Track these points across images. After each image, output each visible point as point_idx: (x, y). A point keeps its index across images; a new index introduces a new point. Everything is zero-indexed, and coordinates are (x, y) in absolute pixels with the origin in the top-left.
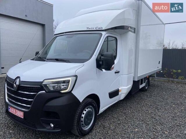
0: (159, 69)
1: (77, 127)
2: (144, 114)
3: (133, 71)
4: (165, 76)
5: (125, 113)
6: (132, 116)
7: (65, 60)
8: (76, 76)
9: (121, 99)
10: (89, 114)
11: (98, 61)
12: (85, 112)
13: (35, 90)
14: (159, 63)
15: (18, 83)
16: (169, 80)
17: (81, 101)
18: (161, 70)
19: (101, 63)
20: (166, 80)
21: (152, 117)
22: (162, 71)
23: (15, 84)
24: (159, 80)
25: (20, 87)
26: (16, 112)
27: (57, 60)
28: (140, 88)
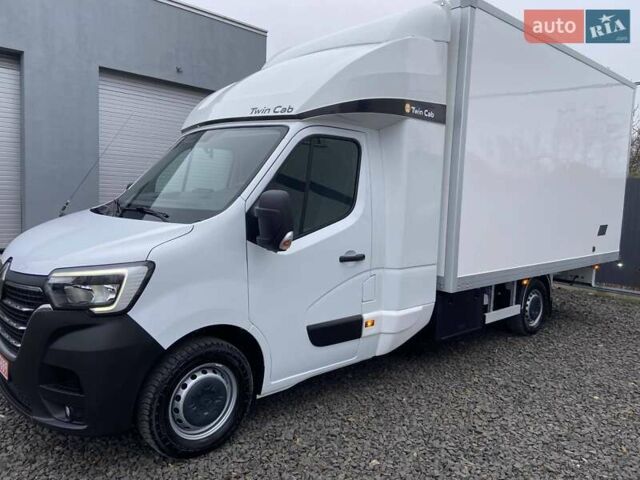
0: (595, 254)
1: (151, 425)
7: (157, 212)
8: (151, 266)
9: (378, 354)
10: (207, 391)
12: (191, 383)
13: (30, 299)
14: (602, 233)
15: (4, 276)
17: (165, 344)
18: (616, 258)
22: (620, 265)
25: (6, 289)
27: (143, 212)
28: (488, 321)
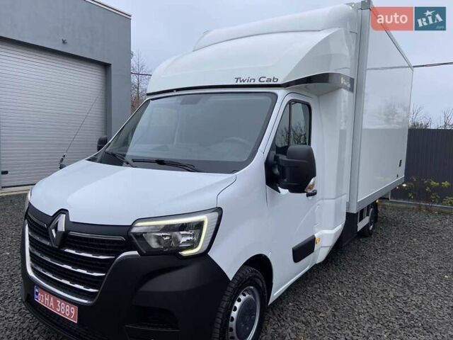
2: (377, 301)
3: (346, 189)
4: (410, 195)
5: (329, 299)
6: (348, 308)
7: (184, 163)
8: (219, 210)
9: (318, 262)
10: (248, 309)
11: (269, 165)
12: (237, 305)
13: (110, 247)
14: (400, 165)
15: (62, 228)
16: (420, 206)
17: (231, 276)
18: (403, 181)
19: (277, 171)
20: (412, 207)
21: (401, 311)
22: (404, 185)
23: (53, 231)
24: (395, 205)
25: (67, 239)
26: (56, 304)
27: (161, 163)
28: (359, 229)
